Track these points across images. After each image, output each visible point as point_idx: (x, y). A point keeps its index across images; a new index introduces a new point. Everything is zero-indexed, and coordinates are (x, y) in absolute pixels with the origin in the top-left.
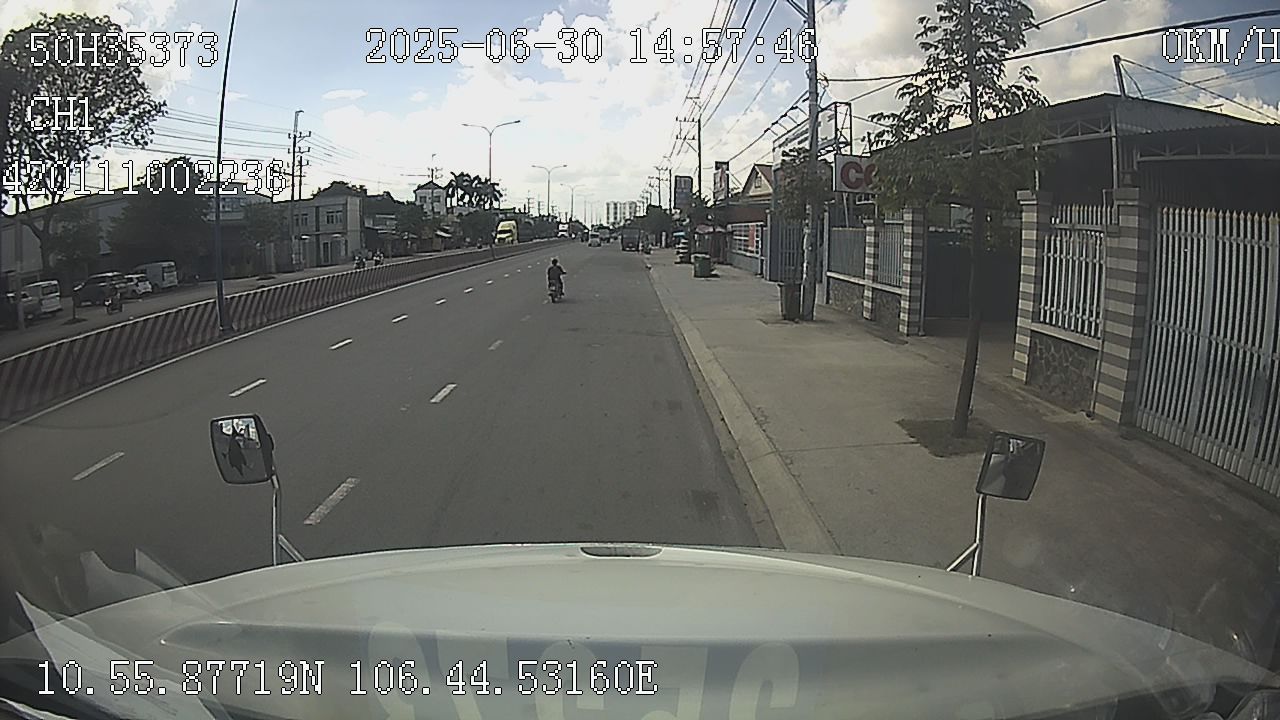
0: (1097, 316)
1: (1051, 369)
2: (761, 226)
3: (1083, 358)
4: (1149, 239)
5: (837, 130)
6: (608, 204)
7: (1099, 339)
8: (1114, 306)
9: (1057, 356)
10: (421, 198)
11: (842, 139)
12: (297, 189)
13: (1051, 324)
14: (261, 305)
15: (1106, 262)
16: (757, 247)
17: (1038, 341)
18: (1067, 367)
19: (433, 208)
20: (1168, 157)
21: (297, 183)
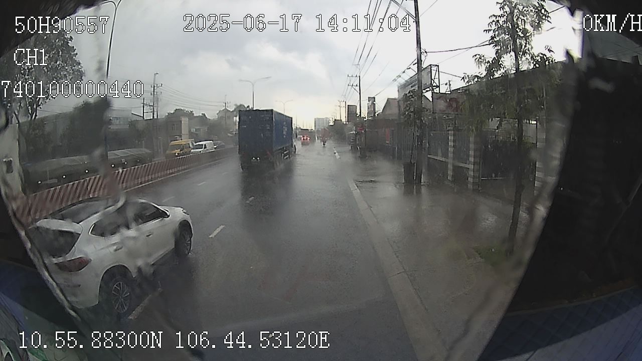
5: (431, 79)
10: (220, 117)
11: (434, 84)
12: (155, 113)
16: (391, 142)
19: (226, 122)
21: (155, 110)
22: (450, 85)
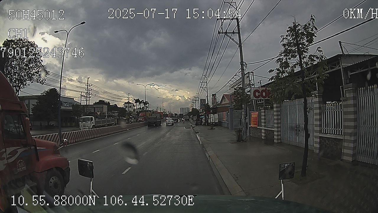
0: (341, 128)
1: (327, 148)
2: (227, 113)
3: (337, 142)
4: (356, 100)
5: (250, 81)
6: (181, 108)
7: (343, 135)
8: (347, 124)
9: (329, 143)
10: (126, 106)
11: (251, 83)
12: (88, 101)
13: (326, 133)
15: (343, 110)
16: (226, 120)
17: (321, 139)
18: (332, 146)
19: (129, 109)
21: (88, 100)
22: (261, 83)
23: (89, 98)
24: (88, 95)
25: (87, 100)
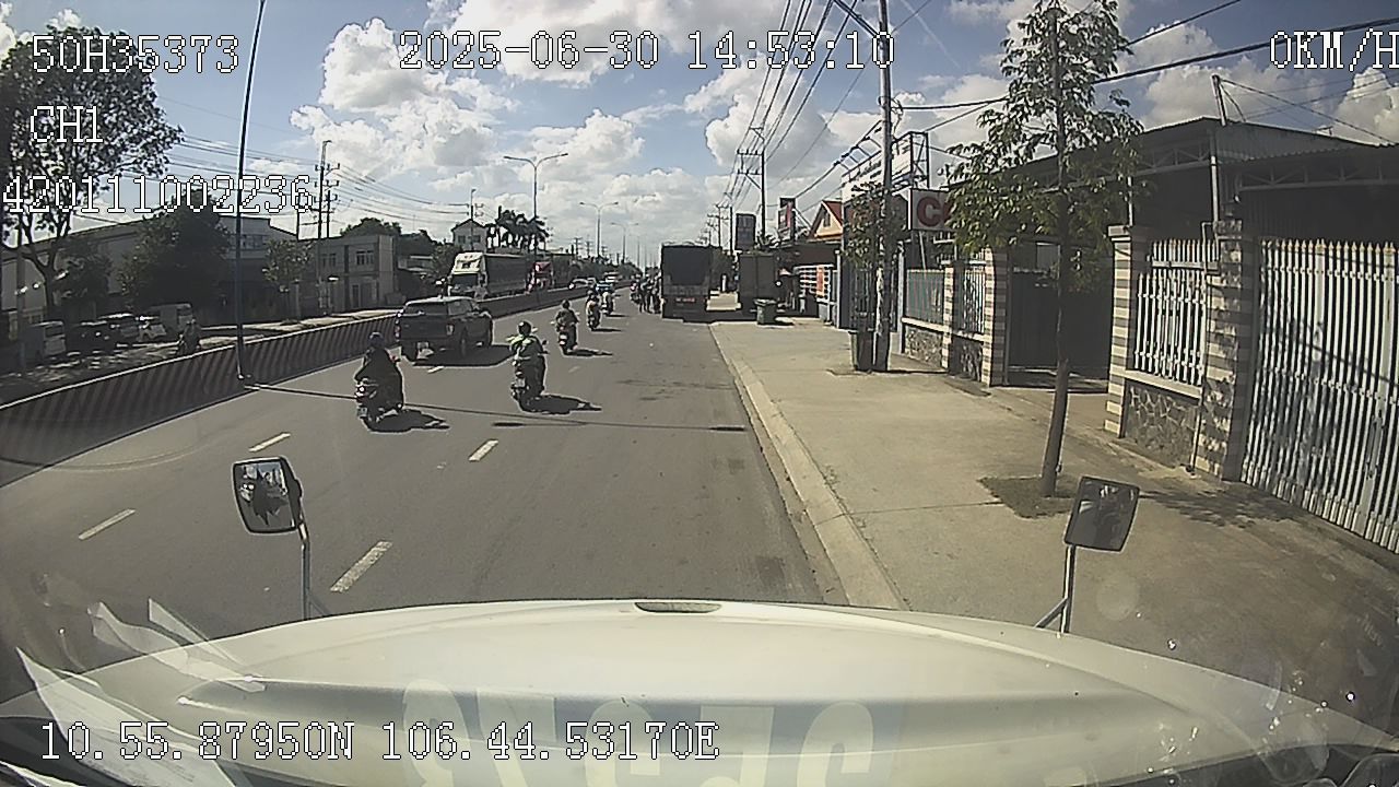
0: (1197, 363)
1: (1148, 421)
2: (830, 268)
3: (1182, 408)
4: (1253, 276)
5: (913, 162)
7: (1199, 386)
8: (1215, 350)
9: (1153, 406)
11: (918, 173)
12: (324, 226)
13: (1146, 371)
14: (285, 353)
15: (1206, 303)
16: (826, 291)
17: (1132, 390)
18: (1165, 417)
20: (1273, 185)
21: (324, 219)
23: (328, 212)
24: (323, 204)
25: (320, 222)
